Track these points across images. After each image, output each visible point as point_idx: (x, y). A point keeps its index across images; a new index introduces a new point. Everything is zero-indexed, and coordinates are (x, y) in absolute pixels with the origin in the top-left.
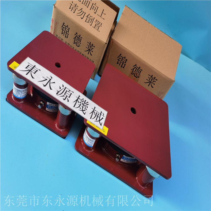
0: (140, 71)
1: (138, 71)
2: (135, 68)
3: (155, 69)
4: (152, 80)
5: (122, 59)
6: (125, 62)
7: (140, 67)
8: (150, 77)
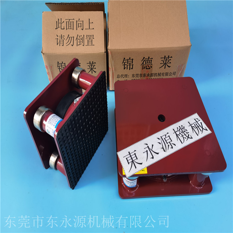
0: (150, 61)
1: (149, 61)
2: (144, 60)
3: (166, 48)
4: (166, 60)
5: (127, 62)
6: (131, 62)
7: (149, 57)
8: (163, 59)
